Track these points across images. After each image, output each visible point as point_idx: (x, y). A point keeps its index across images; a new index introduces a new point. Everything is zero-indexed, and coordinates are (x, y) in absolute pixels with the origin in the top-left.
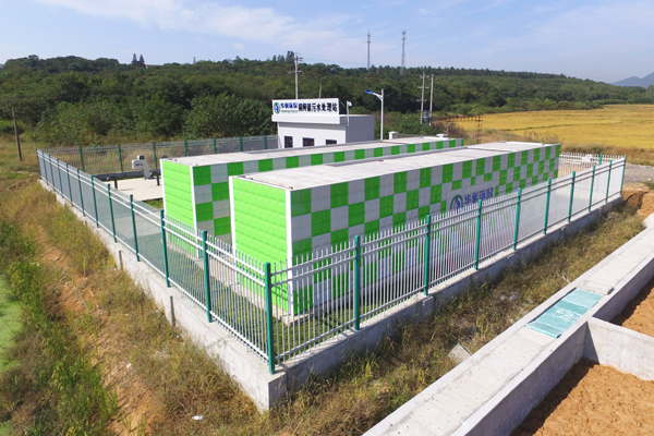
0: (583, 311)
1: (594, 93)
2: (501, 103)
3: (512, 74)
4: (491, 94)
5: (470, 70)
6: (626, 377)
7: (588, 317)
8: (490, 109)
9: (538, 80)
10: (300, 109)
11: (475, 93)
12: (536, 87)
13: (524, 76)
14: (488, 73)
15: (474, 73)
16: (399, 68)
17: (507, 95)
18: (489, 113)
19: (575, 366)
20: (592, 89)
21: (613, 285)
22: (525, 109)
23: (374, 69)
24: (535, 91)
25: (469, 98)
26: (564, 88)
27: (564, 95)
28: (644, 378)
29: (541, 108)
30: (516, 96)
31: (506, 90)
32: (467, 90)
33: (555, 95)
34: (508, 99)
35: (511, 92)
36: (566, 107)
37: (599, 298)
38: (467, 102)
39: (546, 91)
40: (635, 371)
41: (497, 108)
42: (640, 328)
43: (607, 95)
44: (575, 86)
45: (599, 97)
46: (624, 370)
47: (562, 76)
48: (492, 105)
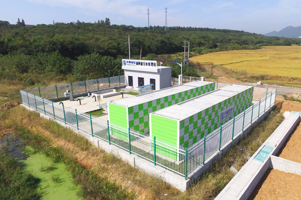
0: (269, 153)
1: (257, 40)
2: (216, 46)
3: (219, 30)
4: (210, 42)
5: (199, 28)
6: (281, 172)
7: (270, 155)
8: (210, 50)
9: (231, 33)
10: (137, 64)
11: (203, 42)
12: (231, 37)
13: (225, 31)
14: (208, 30)
15: (201, 29)
16: (164, 27)
17: (218, 42)
18: (210, 52)
19: (267, 170)
20: (256, 38)
21: (276, 144)
22: (227, 49)
23: (151, 27)
24: (230, 40)
25: (200, 44)
26: (244, 38)
27: (244, 41)
28: (286, 172)
29: (234, 49)
30: (222, 42)
31: (217, 39)
32: (199, 40)
33: (240, 42)
34: (218, 44)
35: (219, 40)
36: (245, 48)
37: (272, 148)
38: (199, 46)
39: (235, 40)
40: (284, 170)
41: (214, 49)
42: (285, 157)
43: (263, 41)
44: (249, 37)
45: (259, 43)
46: (281, 170)
47: (243, 32)
48: (211, 48)
